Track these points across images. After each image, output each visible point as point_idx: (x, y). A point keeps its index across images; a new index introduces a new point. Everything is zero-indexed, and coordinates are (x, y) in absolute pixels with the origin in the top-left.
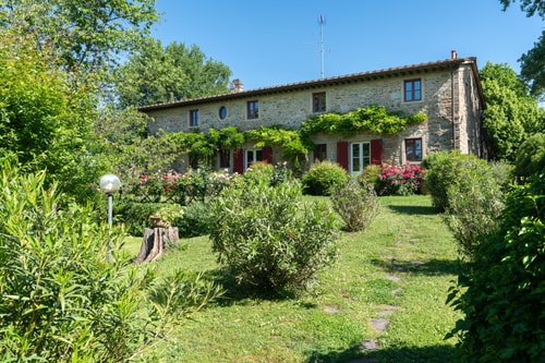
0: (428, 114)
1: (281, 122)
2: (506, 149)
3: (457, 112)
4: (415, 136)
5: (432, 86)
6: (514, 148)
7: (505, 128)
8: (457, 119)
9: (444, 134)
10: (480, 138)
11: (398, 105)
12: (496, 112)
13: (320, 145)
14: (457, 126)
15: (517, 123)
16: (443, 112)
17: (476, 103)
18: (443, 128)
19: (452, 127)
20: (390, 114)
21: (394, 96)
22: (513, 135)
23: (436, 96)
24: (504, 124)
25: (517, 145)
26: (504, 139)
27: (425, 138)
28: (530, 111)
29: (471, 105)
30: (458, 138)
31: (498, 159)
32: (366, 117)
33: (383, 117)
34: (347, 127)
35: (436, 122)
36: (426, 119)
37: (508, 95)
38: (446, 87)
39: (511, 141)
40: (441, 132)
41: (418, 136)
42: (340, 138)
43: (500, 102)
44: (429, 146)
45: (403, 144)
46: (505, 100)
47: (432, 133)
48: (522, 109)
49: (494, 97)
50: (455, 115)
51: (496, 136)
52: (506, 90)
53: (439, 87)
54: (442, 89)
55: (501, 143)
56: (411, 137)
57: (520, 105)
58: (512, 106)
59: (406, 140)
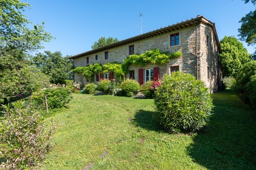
0: (183, 52)
1: (117, 61)
2: (232, 71)
3: (199, 50)
4: (175, 65)
5: (185, 36)
6: (236, 71)
7: (232, 63)
8: (199, 54)
9: (192, 63)
10: (217, 66)
11: (167, 48)
12: (228, 56)
13: (132, 71)
14: (199, 58)
15: (238, 60)
16: (191, 51)
17: (215, 49)
18: (191, 59)
19: (196, 58)
20: (161, 53)
21: (165, 44)
22: (235, 66)
23: (187, 42)
24: (231, 61)
25: (237, 70)
26: (232, 67)
27: (181, 66)
28: (244, 55)
29: (212, 49)
30: (199, 65)
31: (228, 76)
32: (149, 56)
33: (158, 55)
34: (141, 61)
35: (187, 56)
36: (181, 55)
37: (234, 49)
38: (193, 36)
39: (235, 68)
40: (190, 62)
41: (177, 65)
42: (139, 67)
43: (230, 52)
44: (183, 70)
45: (169, 69)
46: (232, 50)
47: (185, 63)
48: (240, 54)
49: (227, 50)
50: (198, 52)
51: (227, 66)
52: (233, 47)
53: (189, 37)
54: (191, 37)
55: (230, 69)
56: (173, 65)
57: (240, 53)
58: (235, 53)
59: (171, 67)
